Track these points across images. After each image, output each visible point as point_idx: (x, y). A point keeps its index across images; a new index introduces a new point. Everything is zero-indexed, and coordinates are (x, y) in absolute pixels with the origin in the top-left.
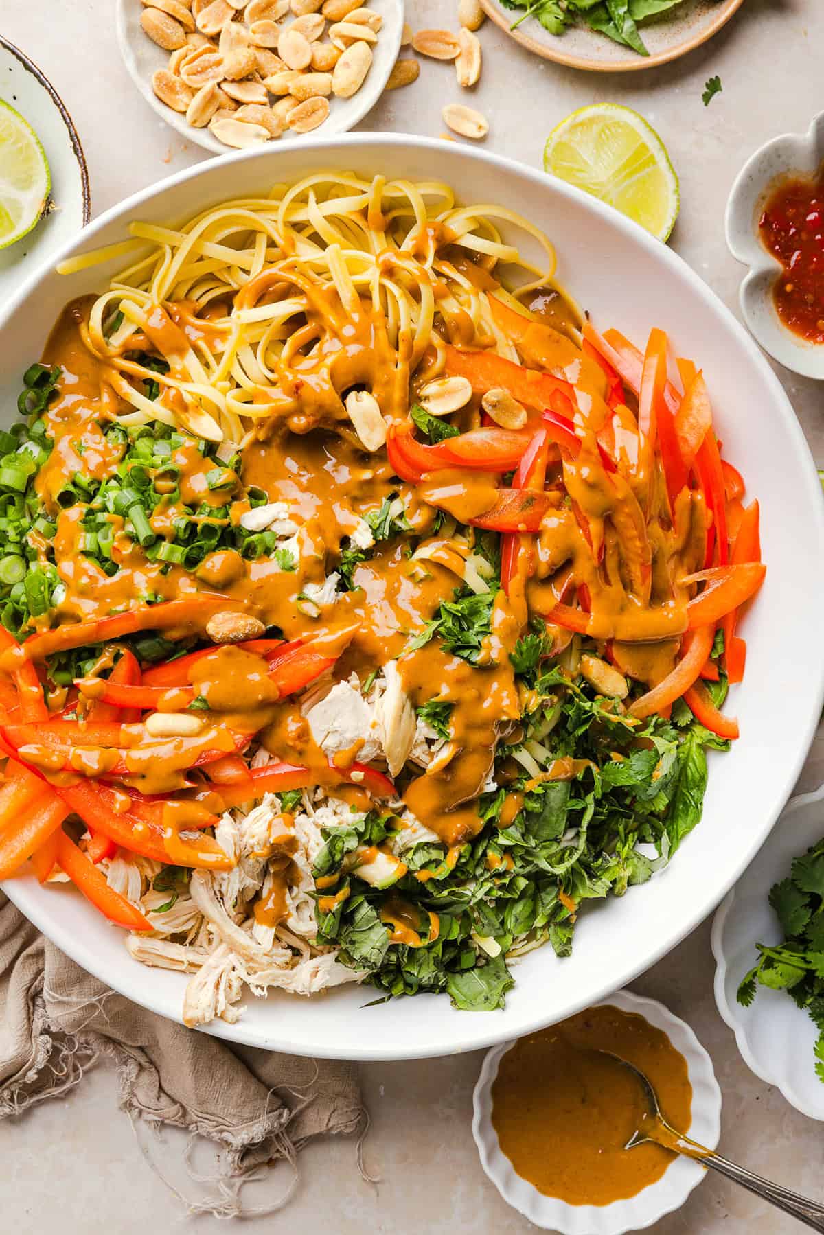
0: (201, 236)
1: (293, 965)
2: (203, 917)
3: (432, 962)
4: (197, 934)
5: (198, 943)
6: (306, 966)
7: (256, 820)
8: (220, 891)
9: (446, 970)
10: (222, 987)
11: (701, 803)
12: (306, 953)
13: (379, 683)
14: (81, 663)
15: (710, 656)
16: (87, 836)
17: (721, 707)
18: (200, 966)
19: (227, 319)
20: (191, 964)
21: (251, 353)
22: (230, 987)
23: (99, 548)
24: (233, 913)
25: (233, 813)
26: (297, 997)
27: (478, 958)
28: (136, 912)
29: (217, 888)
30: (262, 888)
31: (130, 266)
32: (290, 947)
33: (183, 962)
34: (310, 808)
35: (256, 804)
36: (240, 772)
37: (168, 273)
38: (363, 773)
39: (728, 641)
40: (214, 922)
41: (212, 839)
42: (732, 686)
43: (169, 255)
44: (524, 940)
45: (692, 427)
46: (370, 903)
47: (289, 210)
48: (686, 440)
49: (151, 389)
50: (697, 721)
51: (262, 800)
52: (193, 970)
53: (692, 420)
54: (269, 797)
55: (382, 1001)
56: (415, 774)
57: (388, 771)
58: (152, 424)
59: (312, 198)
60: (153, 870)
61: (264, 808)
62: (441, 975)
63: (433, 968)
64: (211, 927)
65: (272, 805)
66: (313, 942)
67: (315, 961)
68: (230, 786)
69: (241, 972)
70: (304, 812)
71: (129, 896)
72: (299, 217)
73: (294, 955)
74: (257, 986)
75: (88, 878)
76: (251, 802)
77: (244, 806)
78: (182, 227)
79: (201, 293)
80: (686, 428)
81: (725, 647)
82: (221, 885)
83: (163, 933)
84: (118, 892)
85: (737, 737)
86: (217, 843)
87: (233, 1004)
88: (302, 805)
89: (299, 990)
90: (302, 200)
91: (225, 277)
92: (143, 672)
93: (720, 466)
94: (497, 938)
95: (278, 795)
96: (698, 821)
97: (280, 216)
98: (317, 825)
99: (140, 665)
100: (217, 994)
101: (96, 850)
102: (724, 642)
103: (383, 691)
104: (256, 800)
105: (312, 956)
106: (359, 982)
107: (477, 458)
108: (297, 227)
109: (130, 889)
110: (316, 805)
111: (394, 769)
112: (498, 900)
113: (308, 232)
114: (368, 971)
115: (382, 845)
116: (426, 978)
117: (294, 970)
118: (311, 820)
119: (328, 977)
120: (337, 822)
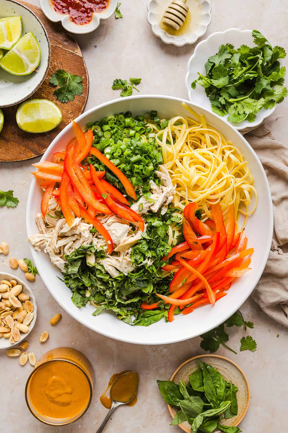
0: (209, 131)
1: (56, 254)
2: (55, 227)
3: (76, 285)
4: (50, 228)
5: (48, 229)
6: (58, 258)
7: (84, 226)
8: (63, 227)
9: (77, 289)
10: (42, 242)
11: (151, 324)
12: (61, 255)
13: (134, 234)
14: (95, 163)
15: (185, 305)
16: (57, 189)
17: (175, 314)
18: (43, 234)
19: (193, 149)
20: (42, 231)
21: (190, 159)
22: (43, 244)
23: (124, 152)
24: (60, 233)
25: (82, 219)
26: (50, 260)
27: (84, 295)
28: (46, 211)
29: (63, 226)
30: (70, 236)
31: (193, 119)
32: (60, 251)
33: (41, 229)
34: (95, 236)
35: (88, 223)
36: (93, 215)
37: (196, 129)
38: (111, 243)
39: (191, 307)
40: (55, 230)
41: (74, 217)
42: (181, 314)
43: (201, 126)
44: (94, 302)
45: (236, 273)
46: (81, 263)
47: (226, 148)
48: (232, 272)
49: (168, 142)
50: (168, 310)
51: (90, 224)
52: (41, 232)
53: (238, 272)
54: (91, 225)
55: (61, 280)
56: (118, 255)
57: (115, 248)
58: (159, 146)
59: (232, 151)
60: (58, 209)
61: (88, 226)
62: (75, 289)
63: (75, 286)
64: (53, 230)
65: (90, 227)
66: (64, 256)
67: (60, 259)
68: (89, 215)
69: (47, 244)
70: (93, 235)
71: (49, 207)
72: (226, 151)
73: (59, 253)
74: (46, 250)
75: (48, 196)
76: (88, 222)
77: (86, 221)
78: (208, 126)
79: (196, 140)
80: (236, 271)
81: (189, 307)
82: (64, 227)
83: (45, 220)
84: (49, 204)
85: (170, 322)
86: (74, 220)
87: (39, 247)
88: (94, 234)
89: (52, 260)
90: (230, 149)
91: (203, 143)
92: (102, 178)
93: (230, 282)
94: (91, 295)
95: (93, 227)
96: (146, 326)
97: (224, 147)
98: (92, 240)
99: (104, 177)
100: (40, 242)
101: (55, 193)
102: (190, 306)
103: (132, 236)
104: (89, 223)
105: (61, 257)
106: (62, 271)
107: (202, 230)
108: (223, 153)
109: (51, 206)
110: (96, 237)
111: (116, 250)
112: (100, 292)
113: (223, 155)
114: (65, 272)
115: (96, 258)
116: (72, 286)
117: (55, 256)
118: (92, 238)
119: (59, 264)
120: (96, 244)
